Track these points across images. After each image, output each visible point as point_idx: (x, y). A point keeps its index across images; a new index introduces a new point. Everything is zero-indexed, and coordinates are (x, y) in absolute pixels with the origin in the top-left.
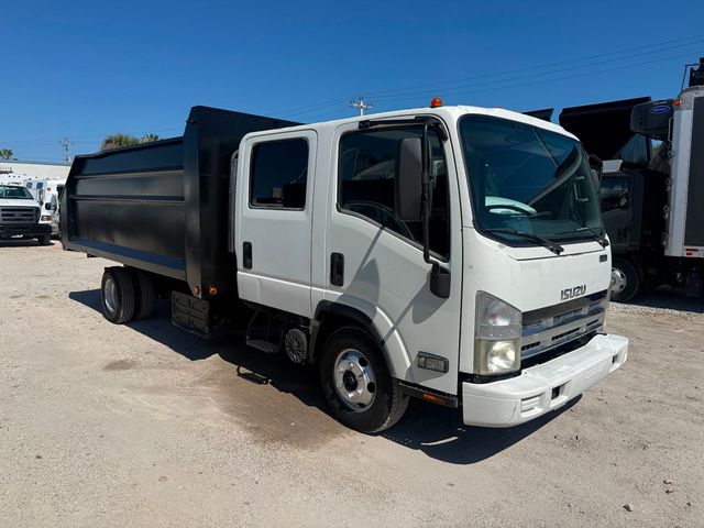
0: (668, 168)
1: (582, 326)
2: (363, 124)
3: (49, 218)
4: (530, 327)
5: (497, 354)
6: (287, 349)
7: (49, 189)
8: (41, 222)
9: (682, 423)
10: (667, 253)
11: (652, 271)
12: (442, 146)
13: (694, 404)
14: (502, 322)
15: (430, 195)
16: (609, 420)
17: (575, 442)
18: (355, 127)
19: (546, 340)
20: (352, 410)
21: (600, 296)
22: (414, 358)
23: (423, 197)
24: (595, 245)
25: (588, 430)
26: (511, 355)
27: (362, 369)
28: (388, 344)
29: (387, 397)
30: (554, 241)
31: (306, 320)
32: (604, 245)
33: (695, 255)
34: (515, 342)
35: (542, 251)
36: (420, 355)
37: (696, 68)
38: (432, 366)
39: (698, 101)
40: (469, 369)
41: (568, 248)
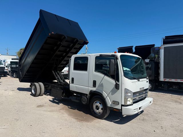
0: (159, 61)
1: (144, 95)
2: (100, 55)
3: (7, 70)
4: (134, 96)
5: (128, 101)
6: (82, 101)
7: (7, 62)
8: (5, 71)
9: (164, 116)
10: (160, 80)
11: (157, 84)
12: (117, 60)
13: (166, 112)
14: (129, 94)
15: (116, 70)
16: (150, 115)
17: (143, 120)
18: (99, 55)
19: (137, 98)
20: (97, 114)
21: (146, 89)
22: (112, 102)
23: (115, 70)
24: (145, 79)
25: (146, 117)
26: (131, 101)
27: (100, 105)
28: (106, 99)
29: (105, 111)
30: (138, 78)
31: (87, 95)
32: (147, 79)
33: (166, 81)
34: (132, 98)
35: (136, 80)
36: (113, 101)
37: (164, 38)
38: (116, 103)
39: (165, 48)
40: (123, 104)
41: (141, 80)
